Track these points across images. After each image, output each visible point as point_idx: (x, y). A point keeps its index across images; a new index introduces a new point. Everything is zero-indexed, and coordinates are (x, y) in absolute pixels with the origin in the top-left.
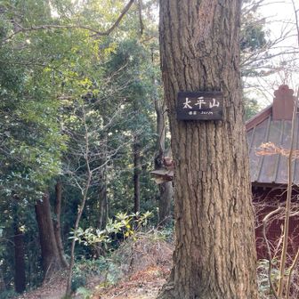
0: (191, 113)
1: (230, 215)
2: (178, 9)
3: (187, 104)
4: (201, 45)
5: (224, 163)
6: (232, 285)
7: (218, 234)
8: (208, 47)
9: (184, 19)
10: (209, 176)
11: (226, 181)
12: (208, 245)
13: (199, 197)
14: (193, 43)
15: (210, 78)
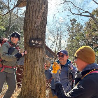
0: (33, 45)
1: (41, 75)
2: (32, 15)
3: (33, 42)
4: (38, 26)
5: (41, 60)
6: (40, 95)
7: (38, 80)
8: (39, 27)
9: (34, 18)
10: (37, 63)
11: (41, 65)
12: (34, 84)
13: (33, 69)
14: (36, 25)
15: (39, 36)
